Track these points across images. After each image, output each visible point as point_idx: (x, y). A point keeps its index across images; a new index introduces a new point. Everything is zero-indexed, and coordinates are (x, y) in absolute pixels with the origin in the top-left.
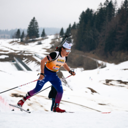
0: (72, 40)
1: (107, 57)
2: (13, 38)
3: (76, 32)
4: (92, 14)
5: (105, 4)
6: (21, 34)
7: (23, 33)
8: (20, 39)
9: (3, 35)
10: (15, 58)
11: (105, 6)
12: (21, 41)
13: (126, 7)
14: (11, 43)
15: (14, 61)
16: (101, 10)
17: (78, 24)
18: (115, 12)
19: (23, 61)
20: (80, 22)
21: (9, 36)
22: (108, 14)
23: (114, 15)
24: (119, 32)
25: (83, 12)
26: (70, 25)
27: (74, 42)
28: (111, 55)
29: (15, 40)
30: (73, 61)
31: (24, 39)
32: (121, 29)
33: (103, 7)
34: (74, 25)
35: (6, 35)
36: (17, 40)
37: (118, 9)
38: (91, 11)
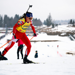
2: (69, 24)
6: (73, 22)
7: (74, 21)
8: (72, 25)
9: (64, 23)
10: (69, 34)
12: (73, 25)
14: (68, 27)
15: (69, 36)
19: (74, 36)
21: (68, 23)
29: (70, 25)
31: (74, 24)
35: (66, 23)
36: (71, 25)
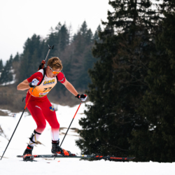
0: (14, 76)
1: (59, 98)
3: (19, 65)
4: (39, 42)
5: (56, 28)
11: (57, 31)
13: (84, 32)
16: (52, 36)
17: (22, 55)
18: (70, 39)
20: (24, 52)
22: (60, 41)
23: (68, 42)
24: (75, 64)
25: (29, 39)
26: (11, 57)
27: (16, 78)
28: (65, 95)
30: (14, 103)
32: (77, 61)
33: (54, 32)
34: (17, 56)
37: (73, 35)
38: (39, 37)
